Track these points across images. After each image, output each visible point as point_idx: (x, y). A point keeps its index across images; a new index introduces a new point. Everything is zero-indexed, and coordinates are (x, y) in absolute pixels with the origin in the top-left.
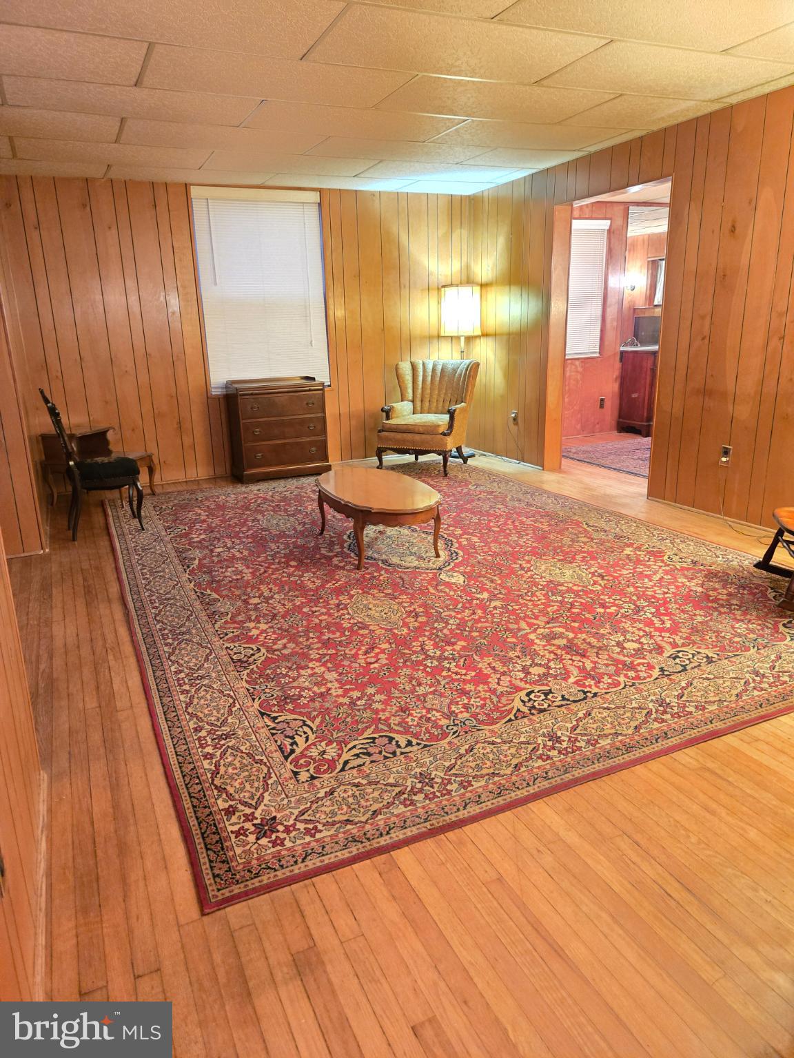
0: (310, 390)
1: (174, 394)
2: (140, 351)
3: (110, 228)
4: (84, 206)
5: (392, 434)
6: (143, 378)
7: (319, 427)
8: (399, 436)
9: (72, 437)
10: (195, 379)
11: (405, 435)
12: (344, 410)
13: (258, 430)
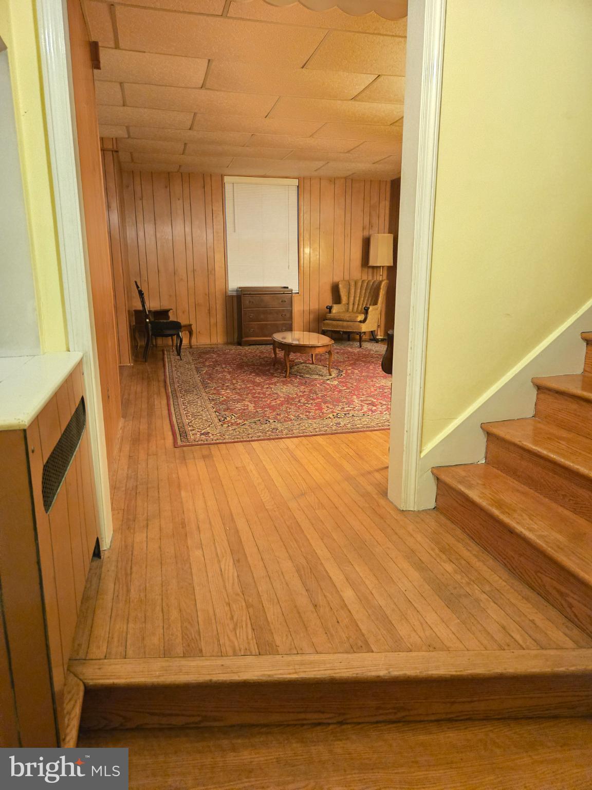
0: (283, 294)
1: (207, 293)
2: (190, 268)
3: (179, 199)
4: (166, 187)
5: (330, 322)
6: (191, 284)
7: (288, 315)
8: (334, 322)
9: (150, 311)
10: (219, 285)
11: (338, 322)
12: (307, 308)
13: (252, 315)
